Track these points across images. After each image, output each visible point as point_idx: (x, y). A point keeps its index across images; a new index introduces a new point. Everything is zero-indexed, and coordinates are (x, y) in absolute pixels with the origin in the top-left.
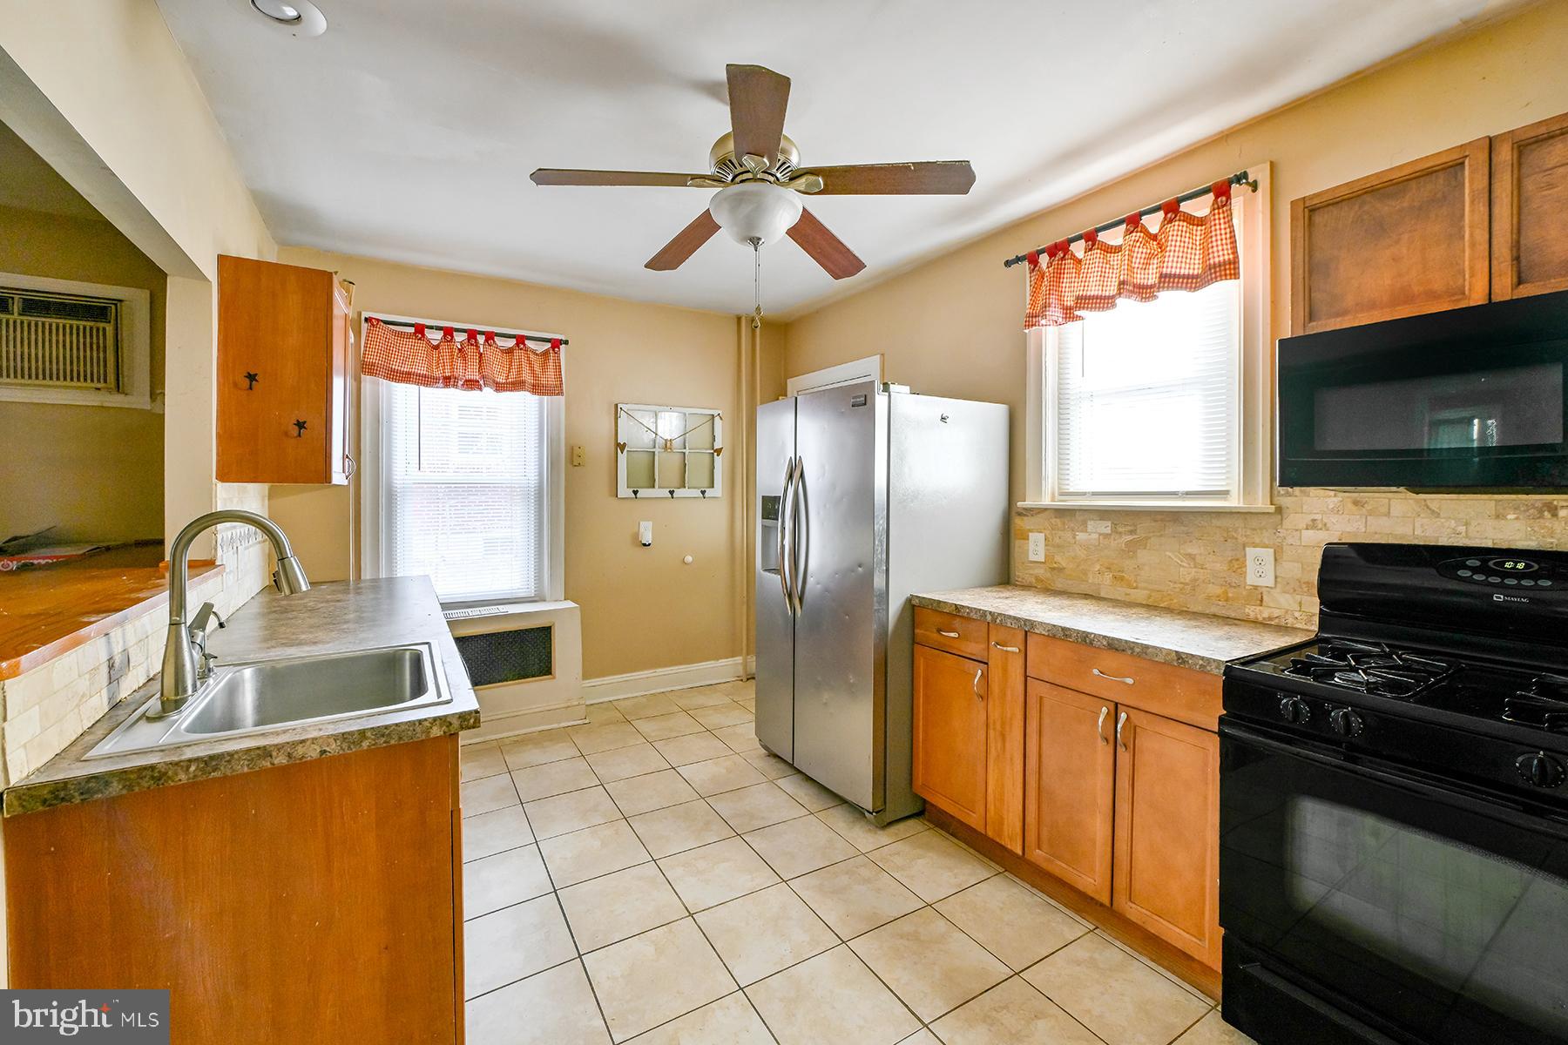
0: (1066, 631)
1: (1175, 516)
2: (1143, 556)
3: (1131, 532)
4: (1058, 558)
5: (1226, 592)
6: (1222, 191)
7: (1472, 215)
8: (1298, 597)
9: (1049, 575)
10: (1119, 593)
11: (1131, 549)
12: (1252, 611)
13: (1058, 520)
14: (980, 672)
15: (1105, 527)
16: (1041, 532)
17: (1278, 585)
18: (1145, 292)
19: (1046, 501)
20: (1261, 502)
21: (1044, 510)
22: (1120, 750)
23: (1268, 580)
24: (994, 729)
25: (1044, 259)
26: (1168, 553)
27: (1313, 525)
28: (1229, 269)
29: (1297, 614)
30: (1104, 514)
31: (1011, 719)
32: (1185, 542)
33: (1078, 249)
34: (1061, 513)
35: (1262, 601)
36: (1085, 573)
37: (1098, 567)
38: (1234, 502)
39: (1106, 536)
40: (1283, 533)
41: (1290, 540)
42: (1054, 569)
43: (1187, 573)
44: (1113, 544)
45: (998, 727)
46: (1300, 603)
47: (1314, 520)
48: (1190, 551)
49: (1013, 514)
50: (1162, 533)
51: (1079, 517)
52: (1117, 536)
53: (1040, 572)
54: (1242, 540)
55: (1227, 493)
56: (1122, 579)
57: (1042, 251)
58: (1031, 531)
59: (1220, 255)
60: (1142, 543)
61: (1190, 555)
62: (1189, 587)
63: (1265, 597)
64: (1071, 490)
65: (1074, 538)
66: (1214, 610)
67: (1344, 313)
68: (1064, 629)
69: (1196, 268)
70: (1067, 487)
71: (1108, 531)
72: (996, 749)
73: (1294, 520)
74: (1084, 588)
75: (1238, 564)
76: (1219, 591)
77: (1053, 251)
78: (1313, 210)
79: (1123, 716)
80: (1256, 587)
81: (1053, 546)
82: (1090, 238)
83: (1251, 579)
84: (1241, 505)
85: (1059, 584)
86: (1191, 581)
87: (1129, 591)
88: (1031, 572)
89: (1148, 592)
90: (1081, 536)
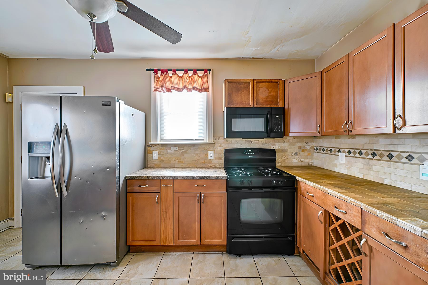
0: (187, 177)
1: (193, 145)
2: (186, 155)
3: (183, 149)
4: (162, 158)
5: (204, 162)
6: (206, 71)
8: (218, 161)
9: (159, 163)
10: (180, 165)
11: (183, 154)
12: (209, 165)
13: (162, 147)
14: (157, 195)
15: (176, 148)
16: (157, 151)
17: (214, 159)
18: (189, 90)
19: (158, 142)
20: (211, 142)
22: (202, 203)
23: (212, 158)
24: (163, 211)
26: (192, 154)
28: (207, 90)
29: (218, 164)
30: (175, 145)
31: (169, 206)
32: (196, 151)
33: (170, 73)
34: (163, 145)
35: (211, 162)
36: (170, 161)
37: (174, 159)
38: (206, 141)
39: (176, 151)
40: (215, 148)
42: (161, 161)
43: (196, 158)
44: (178, 153)
45: (164, 210)
46: (218, 162)
47: (220, 145)
48: (197, 153)
49: (147, 146)
50: (191, 149)
51: (168, 146)
52: (179, 151)
53: (156, 162)
54: (207, 150)
56: (181, 161)
57: (159, 70)
58: (153, 151)
59: (205, 86)
60: (185, 152)
61: (197, 154)
62: (197, 161)
63: (212, 162)
64: (164, 139)
65: (167, 152)
66: (202, 166)
67: (233, 104)
68: (187, 176)
69: (200, 87)
70: (163, 138)
71: (177, 149)
72: (164, 217)
73: (217, 145)
74: (170, 165)
75: (207, 155)
76: (203, 161)
77: (163, 71)
79: (203, 195)
80: (210, 160)
81: (160, 154)
82: (174, 71)
83: (209, 158)
84: (207, 142)
85: (162, 165)
86: (197, 160)
87: (183, 164)
88: (153, 163)
89: (187, 164)
90: (169, 151)
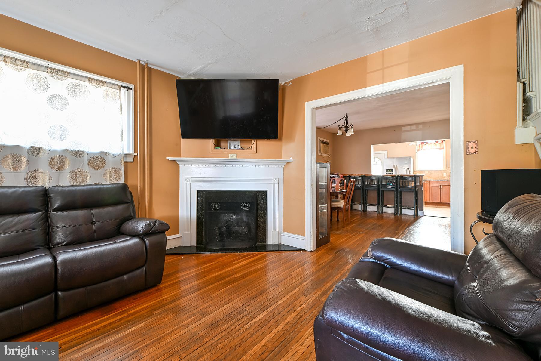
6: (442, 141)
11: (431, 174)
20: (445, 169)
21: (418, 171)
27: (450, 171)
28: (443, 148)
39: (428, 173)
41: (448, 172)
43: (437, 176)
48: (438, 174)
55: (441, 168)
77: (422, 143)
79: (441, 186)
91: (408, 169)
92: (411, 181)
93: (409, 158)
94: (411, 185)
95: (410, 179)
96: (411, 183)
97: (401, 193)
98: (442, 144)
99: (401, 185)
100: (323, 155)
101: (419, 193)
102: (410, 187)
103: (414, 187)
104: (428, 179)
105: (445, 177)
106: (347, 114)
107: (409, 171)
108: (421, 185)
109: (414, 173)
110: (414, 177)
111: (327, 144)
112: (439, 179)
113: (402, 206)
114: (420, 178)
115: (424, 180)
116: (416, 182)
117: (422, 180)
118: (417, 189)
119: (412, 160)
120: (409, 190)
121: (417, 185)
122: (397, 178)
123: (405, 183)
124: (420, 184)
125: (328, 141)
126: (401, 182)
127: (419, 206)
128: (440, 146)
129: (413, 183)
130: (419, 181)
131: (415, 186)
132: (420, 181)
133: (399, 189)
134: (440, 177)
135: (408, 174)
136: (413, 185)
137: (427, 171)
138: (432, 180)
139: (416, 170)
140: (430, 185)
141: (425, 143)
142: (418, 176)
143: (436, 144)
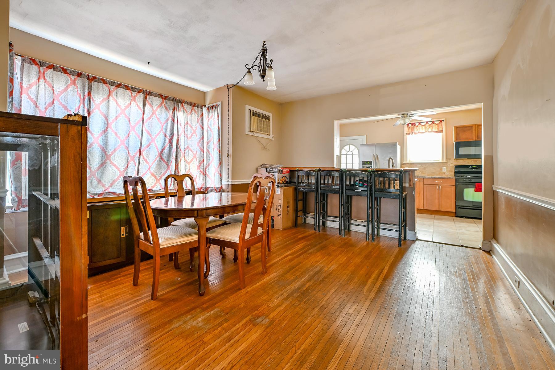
1: (432, 163)
2: (427, 169)
5: (440, 173)
6: (441, 121)
7: (474, 131)
11: (425, 168)
15: (420, 166)
18: (430, 133)
20: (445, 161)
21: (408, 163)
23: (446, 171)
25: (410, 125)
26: (431, 169)
27: (451, 164)
28: (442, 131)
34: (411, 164)
39: (420, 167)
41: (448, 166)
43: (434, 171)
46: (450, 173)
48: (434, 168)
50: (430, 166)
51: (415, 164)
54: (442, 166)
55: (439, 160)
59: (440, 129)
66: (438, 176)
67: (460, 139)
69: (437, 130)
73: (449, 163)
75: (441, 169)
77: (412, 124)
78: (457, 127)
79: (440, 186)
82: (420, 123)
83: (443, 171)
84: (442, 162)
91: (391, 160)
92: (394, 180)
93: (395, 146)
94: (394, 188)
95: (393, 176)
96: (394, 183)
97: (378, 200)
98: (440, 124)
99: (378, 186)
100: (257, 135)
101: (408, 201)
102: (392, 190)
103: (399, 192)
104: (421, 175)
105: (444, 173)
106: (264, 42)
107: (393, 163)
108: (412, 187)
109: (401, 167)
110: (398, 173)
111: (268, 118)
112: (436, 176)
113: (381, 222)
114: (409, 174)
115: (416, 178)
116: (403, 182)
117: (412, 178)
118: (404, 193)
119: (399, 147)
120: (390, 196)
121: (405, 187)
122: (371, 175)
123: (385, 183)
124: (410, 185)
125: (270, 115)
126: (377, 182)
127: (408, 222)
128: (438, 128)
129: (397, 183)
130: (407, 181)
131: (402, 188)
132: (410, 180)
133: (375, 193)
134: (438, 173)
135: (391, 167)
136: (397, 187)
137: (420, 164)
138: (427, 176)
139: (405, 162)
140: (424, 184)
141: (417, 124)
142: (406, 171)
143: (431, 125)
